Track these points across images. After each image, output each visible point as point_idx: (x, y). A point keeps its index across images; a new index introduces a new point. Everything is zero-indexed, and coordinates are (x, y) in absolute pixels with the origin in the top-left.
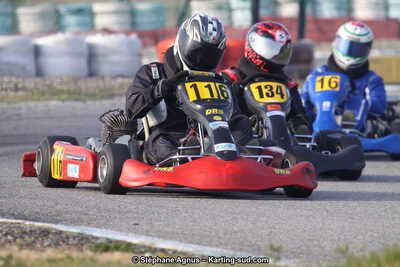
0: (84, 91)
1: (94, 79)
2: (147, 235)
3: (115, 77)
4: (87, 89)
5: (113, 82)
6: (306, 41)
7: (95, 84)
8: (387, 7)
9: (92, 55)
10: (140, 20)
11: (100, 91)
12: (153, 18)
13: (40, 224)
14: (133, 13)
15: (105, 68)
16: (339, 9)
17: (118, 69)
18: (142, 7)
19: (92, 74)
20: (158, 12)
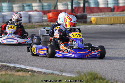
0: (27, 26)
1: (30, 23)
2: (32, 67)
3: (36, 23)
4: (28, 26)
5: (35, 24)
6: (85, 13)
7: (30, 25)
8: (108, 4)
9: (30, 17)
10: (44, 7)
11: (31, 26)
12: (48, 7)
13: (4, 64)
14: (43, 6)
15: (33, 20)
16: (95, 5)
17: (37, 21)
18: (45, 4)
19: (30, 22)
20: (49, 5)
